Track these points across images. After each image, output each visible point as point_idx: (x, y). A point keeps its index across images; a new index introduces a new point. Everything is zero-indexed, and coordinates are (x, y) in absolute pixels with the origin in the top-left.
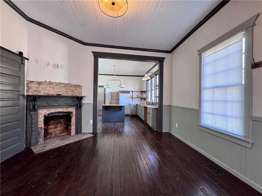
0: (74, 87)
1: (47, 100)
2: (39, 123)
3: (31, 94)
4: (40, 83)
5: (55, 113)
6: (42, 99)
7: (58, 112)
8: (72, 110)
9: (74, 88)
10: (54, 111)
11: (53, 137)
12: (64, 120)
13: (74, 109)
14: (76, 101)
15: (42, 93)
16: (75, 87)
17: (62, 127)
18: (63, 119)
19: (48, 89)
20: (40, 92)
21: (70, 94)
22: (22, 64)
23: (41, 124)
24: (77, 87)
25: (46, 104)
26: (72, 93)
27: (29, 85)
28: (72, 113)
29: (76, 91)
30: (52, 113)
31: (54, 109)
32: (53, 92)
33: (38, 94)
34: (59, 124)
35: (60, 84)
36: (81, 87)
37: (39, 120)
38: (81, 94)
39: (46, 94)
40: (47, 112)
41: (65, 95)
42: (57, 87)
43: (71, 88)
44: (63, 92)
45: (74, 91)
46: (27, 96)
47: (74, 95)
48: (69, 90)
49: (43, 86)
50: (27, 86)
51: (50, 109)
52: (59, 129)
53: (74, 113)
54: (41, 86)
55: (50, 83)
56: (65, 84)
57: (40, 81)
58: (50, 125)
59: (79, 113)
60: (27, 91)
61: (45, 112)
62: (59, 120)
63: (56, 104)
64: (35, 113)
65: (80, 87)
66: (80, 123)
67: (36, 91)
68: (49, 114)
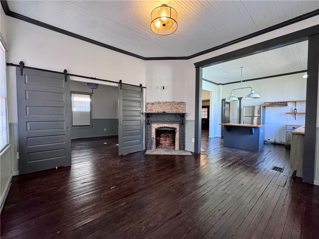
0: (177, 104)
1: (156, 117)
2: (152, 134)
3: (148, 112)
4: (153, 104)
5: (163, 127)
6: (153, 116)
7: (165, 127)
8: (176, 126)
9: (178, 106)
10: (162, 126)
11: (164, 148)
12: (172, 135)
13: (178, 125)
14: (179, 118)
15: (154, 111)
16: (179, 104)
17: (170, 141)
18: (170, 134)
19: (157, 108)
20: (153, 111)
21: (174, 111)
22: (142, 92)
23: (154, 135)
24: (181, 104)
25: (156, 120)
26: (176, 110)
27: (147, 106)
28: (176, 129)
29: (180, 108)
30: (160, 127)
31: (162, 124)
32: (161, 110)
33: (152, 112)
34: (168, 138)
35: (166, 102)
36: (185, 103)
37: (152, 132)
38: (185, 111)
39: (157, 112)
40: (157, 126)
41: (170, 112)
42: (164, 106)
43: (175, 106)
44: (168, 110)
45: (178, 109)
46: (146, 113)
47: (178, 112)
48: (174, 108)
49: (155, 106)
50: (146, 107)
51: (159, 124)
52: (168, 142)
53: (178, 129)
54: (153, 106)
55: (159, 103)
56: (170, 102)
57: (153, 102)
58: (161, 137)
59: (182, 130)
60: (146, 110)
61: (156, 126)
62: (168, 134)
63: (163, 120)
64: (150, 126)
65: (183, 103)
66: (183, 140)
67: (150, 110)
68: (158, 128)
